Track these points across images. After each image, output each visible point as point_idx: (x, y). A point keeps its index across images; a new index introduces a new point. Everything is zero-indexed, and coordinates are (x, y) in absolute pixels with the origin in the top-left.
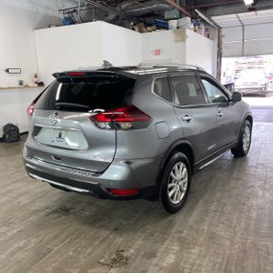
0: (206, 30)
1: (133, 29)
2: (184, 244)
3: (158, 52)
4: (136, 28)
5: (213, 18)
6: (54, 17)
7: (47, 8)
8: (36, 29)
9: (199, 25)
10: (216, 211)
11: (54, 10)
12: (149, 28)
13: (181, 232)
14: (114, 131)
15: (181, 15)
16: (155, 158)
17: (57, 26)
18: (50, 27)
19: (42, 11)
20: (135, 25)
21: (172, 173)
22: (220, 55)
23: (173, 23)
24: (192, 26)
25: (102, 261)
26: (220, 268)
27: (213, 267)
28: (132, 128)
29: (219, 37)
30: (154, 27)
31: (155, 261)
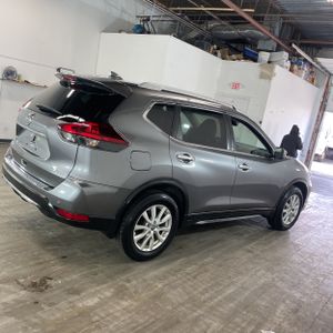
0: (311, 72)
1: (215, 54)
2: (121, 293)
3: (236, 86)
4: (219, 53)
5: (319, 59)
6: (129, 23)
7: (123, 11)
8: (104, 31)
9: (300, 64)
10: (188, 274)
11: (130, 15)
12: (234, 56)
13: (128, 281)
14: (76, 146)
15: (279, 49)
16: (120, 189)
17: (128, 32)
18: (120, 32)
19: (116, 13)
20: (218, 49)
21: (145, 214)
22: (323, 108)
23: (264, 56)
24: (288, 64)
25: (22, 281)
26: (134, 328)
27: (129, 324)
28: (97, 147)
29: (327, 86)
30: (241, 56)
31: (73, 298)
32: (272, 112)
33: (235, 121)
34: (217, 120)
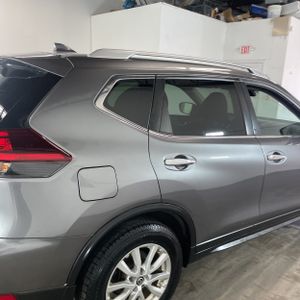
1: (218, 18)
4: (222, 16)
12: (239, 17)
20: (220, 11)
21: (122, 265)
23: (275, 10)
30: (247, 15)
32: (291, 73)
33: (252, 90)
34: (225, 92)
